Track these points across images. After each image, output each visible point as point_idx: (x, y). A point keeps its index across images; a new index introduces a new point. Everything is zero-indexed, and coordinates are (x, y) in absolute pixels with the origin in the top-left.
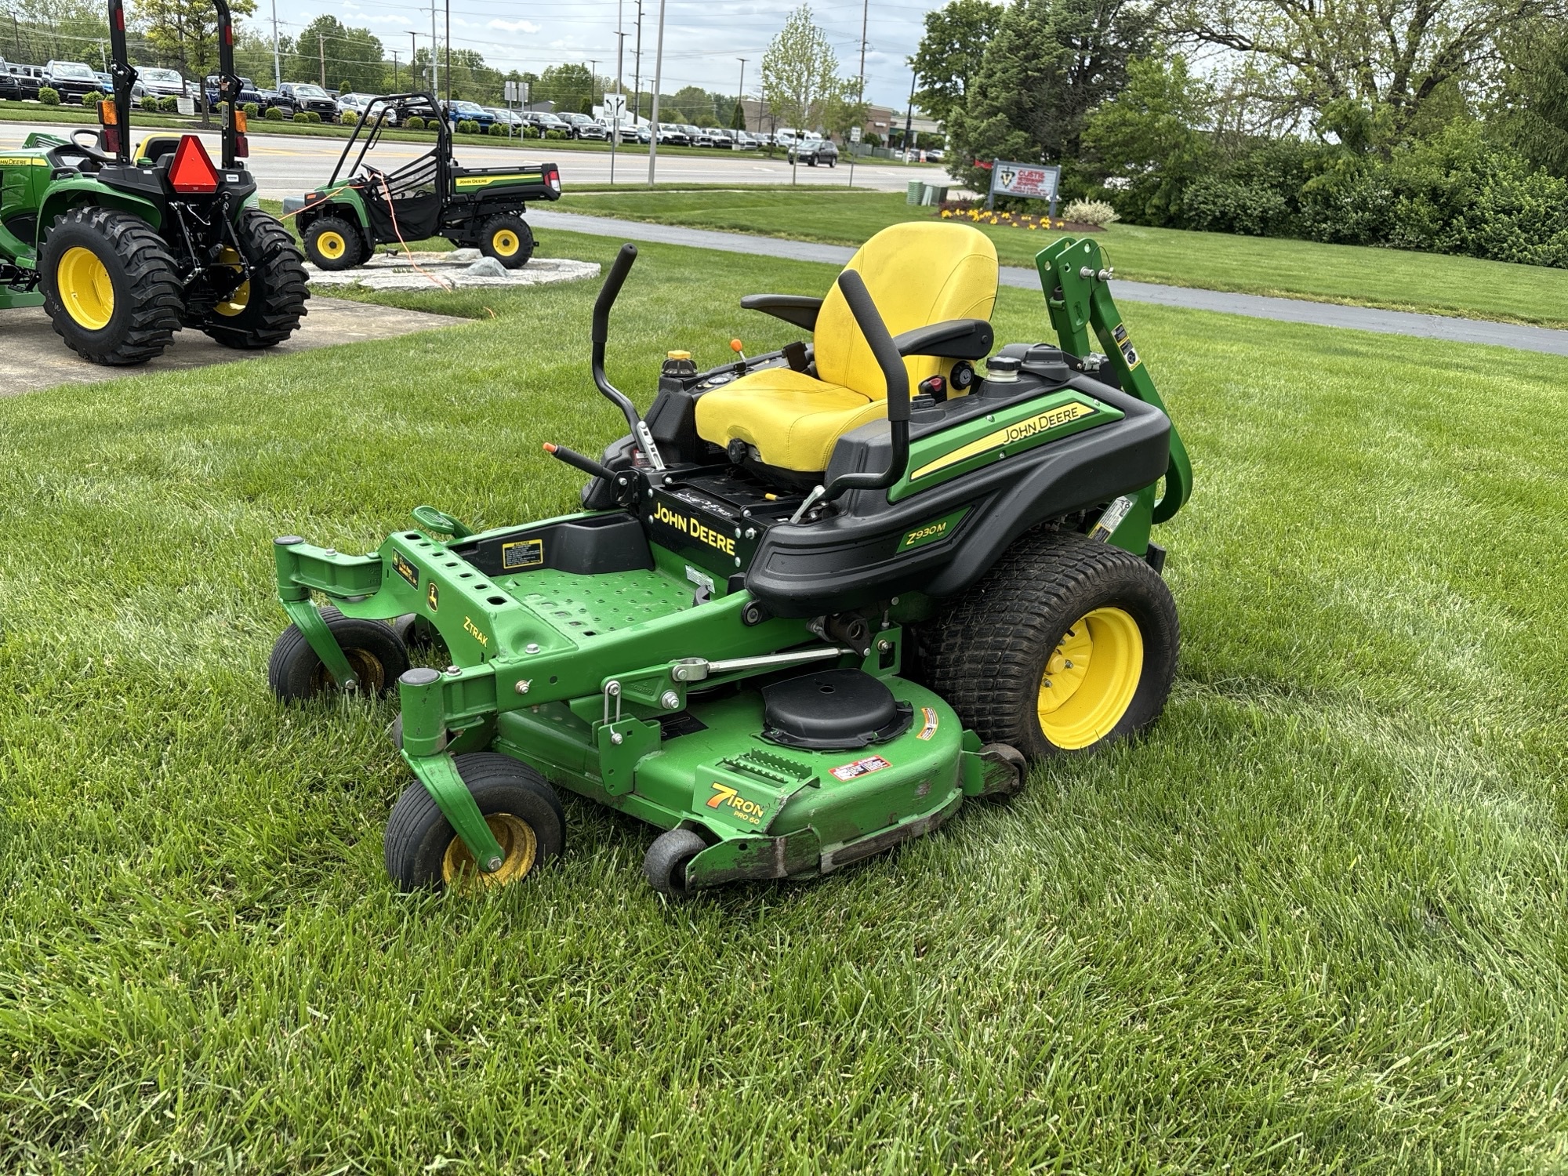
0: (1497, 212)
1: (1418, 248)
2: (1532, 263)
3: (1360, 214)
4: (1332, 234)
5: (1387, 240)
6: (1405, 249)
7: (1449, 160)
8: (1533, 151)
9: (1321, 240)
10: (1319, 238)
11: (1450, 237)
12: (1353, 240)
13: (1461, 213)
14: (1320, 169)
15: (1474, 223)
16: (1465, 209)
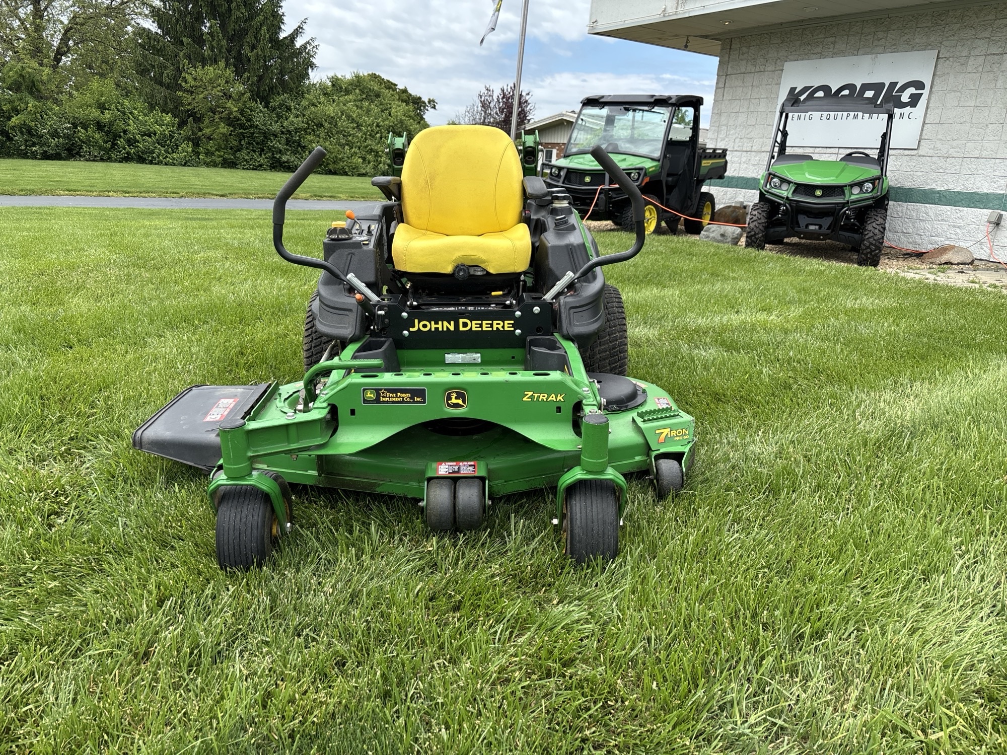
0: (142, 136)
1: (102, 160)
2: (174, 165)
3: (57, 140)
4: (42, 154)
5: (80, 156)
6: (94, 160)
7: (100, 104)
8: (148, 98)
9: (36, 158)
10: (34, 156)
11: (120, 152)
12: (57, 157)
13: (120, 137)
14: (17, 111)
15: (131, 142)
16: (122, 134)
